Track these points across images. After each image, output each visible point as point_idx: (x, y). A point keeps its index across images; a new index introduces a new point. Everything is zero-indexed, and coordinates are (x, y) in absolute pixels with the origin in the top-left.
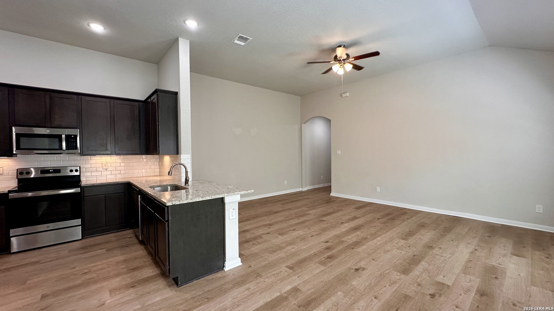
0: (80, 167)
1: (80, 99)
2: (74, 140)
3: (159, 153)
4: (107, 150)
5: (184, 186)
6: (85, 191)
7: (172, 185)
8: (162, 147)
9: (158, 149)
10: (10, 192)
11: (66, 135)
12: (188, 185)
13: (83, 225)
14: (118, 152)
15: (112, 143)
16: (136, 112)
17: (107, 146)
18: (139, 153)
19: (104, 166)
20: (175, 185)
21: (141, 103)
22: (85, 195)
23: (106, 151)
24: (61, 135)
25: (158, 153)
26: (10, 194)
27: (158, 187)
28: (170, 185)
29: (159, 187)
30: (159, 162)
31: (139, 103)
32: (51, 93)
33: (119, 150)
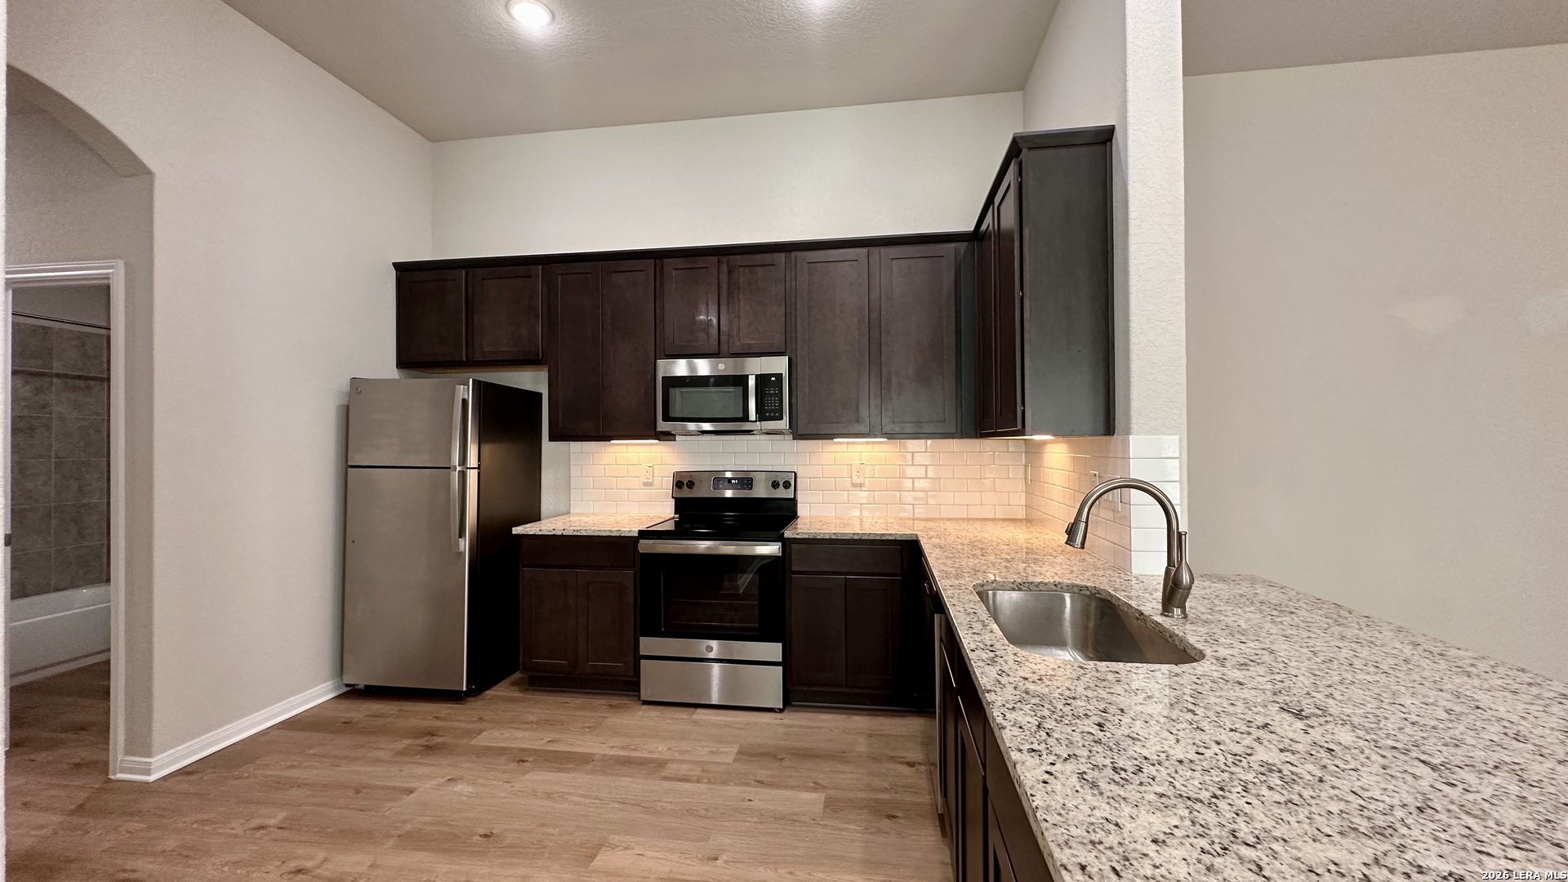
0: (795, 474)
1: (793, 259)
2: (775, 390)
3: (1024, 426)
4: (858, 421)
5: (1159, 619)
6: (793, 552)
7: (1081, 588)
8: (1035, 399)
9: (1019, 409)
10: (643, 534)
11: (757, 376)
12: (1185, 616)
13: (786, 663)
14: (888, 428)
15: (872, 396)
16: (948, 278)
17: (858, 407)
18: (953, 431)
19: (854, 474)
20: (1098, 591)
21: (963, 246)
22: (795, 568)
23: (857, 425)
24: (747, 377)
25: (1019, 427)
26: (641, 541)
27: (1014, 590)
28: (1074, 586)
29: (1020, 589)
30: (1026, 466)
31: (957, 244)
32: (731, 257)
33: (894, 422)
